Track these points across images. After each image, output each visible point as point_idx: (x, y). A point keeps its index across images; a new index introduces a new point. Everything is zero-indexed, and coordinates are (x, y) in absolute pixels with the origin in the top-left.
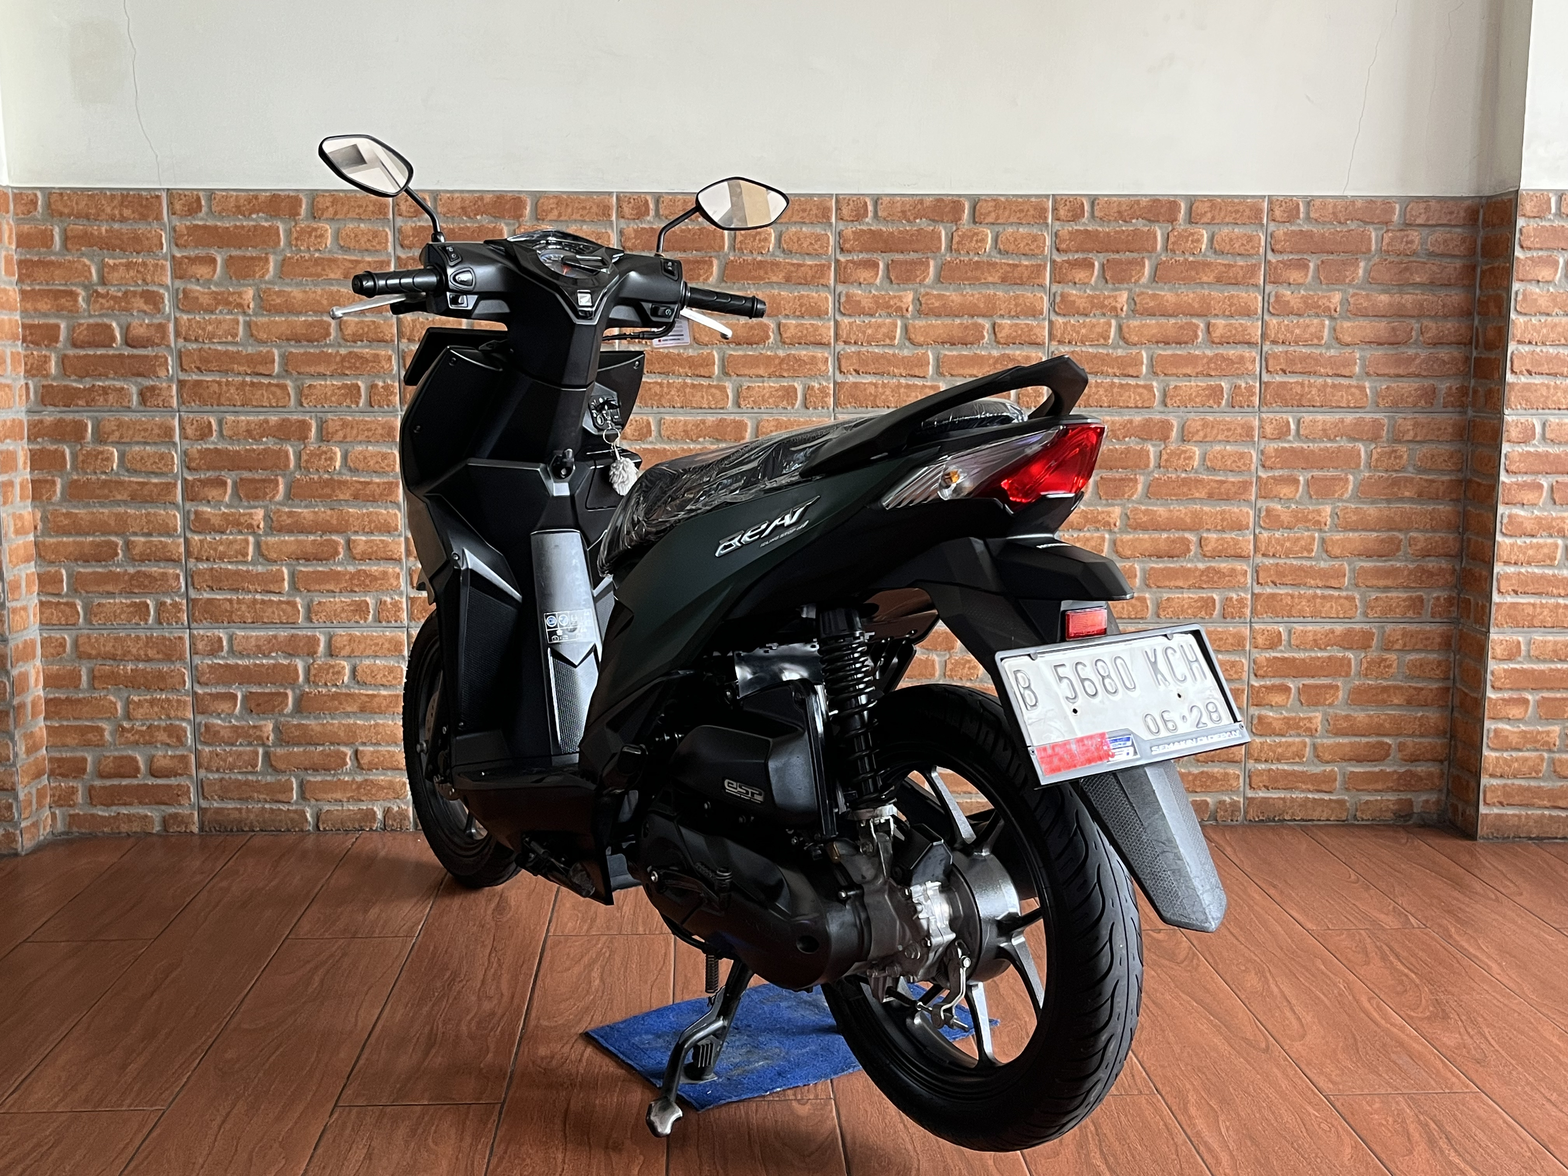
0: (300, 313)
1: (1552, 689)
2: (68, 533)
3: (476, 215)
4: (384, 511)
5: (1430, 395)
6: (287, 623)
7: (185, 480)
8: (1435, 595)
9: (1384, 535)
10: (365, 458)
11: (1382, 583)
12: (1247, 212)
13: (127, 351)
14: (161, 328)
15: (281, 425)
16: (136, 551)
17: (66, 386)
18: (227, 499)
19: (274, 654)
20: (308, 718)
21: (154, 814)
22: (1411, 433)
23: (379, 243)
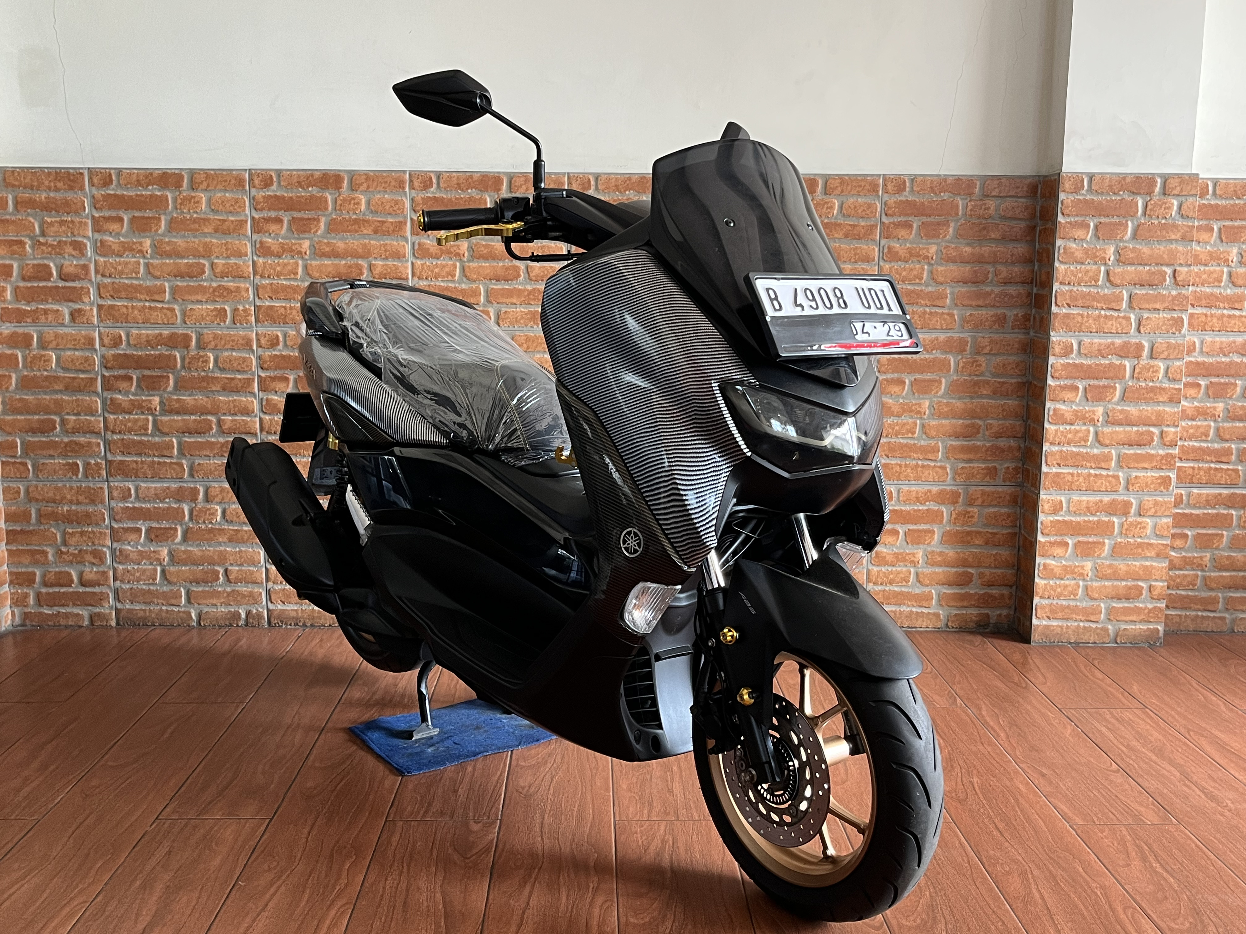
0: (183, 257)
1: (1086, 535)
2: (21, 413)
3: (308, 187)
4: (244, 399)
5: (1001, 320)
6: (177, 478)
7: (103, 376)
8: (1006, 465)
9: (968, 422)
10: (230, 361)
11: (966, 457)
12: (868, 187)
13: (61, 284)
14: (85, 267)
15: (171, 336)
16: (69, 426)
17: (18, 309)
18: (133, 389)
19: (167, 500)
20: (191, 546)
21: (84, 612)
22: (988, 348)
23: (240, 207)
